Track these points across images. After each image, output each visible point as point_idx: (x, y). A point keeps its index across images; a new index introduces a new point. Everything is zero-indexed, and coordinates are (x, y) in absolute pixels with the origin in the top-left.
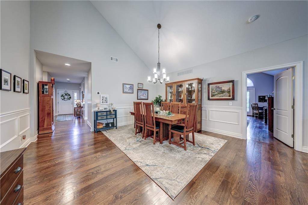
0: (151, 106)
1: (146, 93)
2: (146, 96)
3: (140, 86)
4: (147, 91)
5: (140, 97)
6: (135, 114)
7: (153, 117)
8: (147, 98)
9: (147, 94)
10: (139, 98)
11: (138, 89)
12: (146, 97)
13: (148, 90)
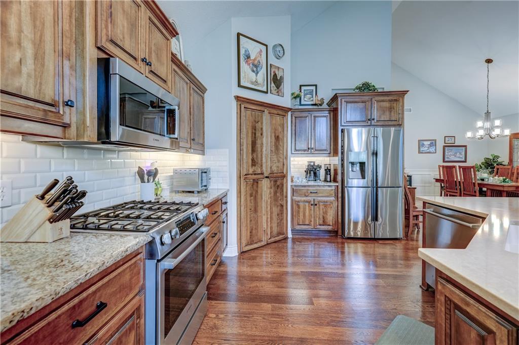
0: (472, 170)
1: (461, 151)
2: (461, 156)
3: (449, 140)
4: (464, 148)
5: (448, 158)
6: (445, 180)
7: (474, 183)
8: (463, 159)
9: (463, 153)
10: (446, 159)
11: (444, 147)
12: (461, 158)
13: (466, 146)
